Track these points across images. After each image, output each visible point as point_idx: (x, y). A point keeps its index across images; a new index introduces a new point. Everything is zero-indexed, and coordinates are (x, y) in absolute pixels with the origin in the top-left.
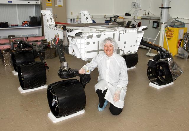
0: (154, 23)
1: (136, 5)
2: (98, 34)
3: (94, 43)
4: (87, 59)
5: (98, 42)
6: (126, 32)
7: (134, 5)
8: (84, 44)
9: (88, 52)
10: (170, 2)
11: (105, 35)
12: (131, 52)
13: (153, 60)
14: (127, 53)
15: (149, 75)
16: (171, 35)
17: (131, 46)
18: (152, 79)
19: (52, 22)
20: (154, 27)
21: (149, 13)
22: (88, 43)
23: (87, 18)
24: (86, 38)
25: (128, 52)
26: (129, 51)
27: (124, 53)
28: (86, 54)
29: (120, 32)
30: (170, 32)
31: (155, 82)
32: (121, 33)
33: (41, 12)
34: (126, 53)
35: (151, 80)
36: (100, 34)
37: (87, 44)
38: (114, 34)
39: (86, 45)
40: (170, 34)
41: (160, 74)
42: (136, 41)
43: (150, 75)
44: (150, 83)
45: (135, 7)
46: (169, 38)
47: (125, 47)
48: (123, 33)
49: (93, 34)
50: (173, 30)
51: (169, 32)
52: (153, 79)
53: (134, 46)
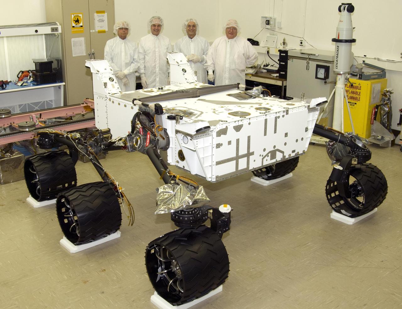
0: (319, 69)
1: (271, 22)
2: (237, 124)
3: (230, 143)
4: (217, 177)
5: (238, 141)
6: (287, 114)
7: (268, 22)
8: (211, 148)
9: (218, 163)
10: (354, 28)
11: (249, 124)
12: (296, 152)
13: (341, 168)
14: (290, 155)
15: (329, 196)
16: (354, 96)
17: (297, 141)
18: (334, 203)
19: (114, 87)
20: (319, 76)
21: (301, 43)
22: (219, 146)
23: (184, 71)
24: (214, 134)
25: (291, 153)
26: (294, 151)
27: (284, 157)
28: (215, 167)
29: (278, 115)
30: (354, 90)
31: (341, 211)
32: (279, 117)
33: (87, 65)
34: (287, 157)
35: (334, 206)
36: (240, 123)
37: (217, 147)
38: (266, 120)
39: (215, 149)
40: (353, 93)
41: (353, 194)
42: (307, 130)
43: (331, 196)
44: (331, 212)
45: (268, 26)
46: (352, 101)
47: (285, 144)
48: (283, 116)
49: (227, 125)
50: (359, 84)
51: (351, 90)
52: (338, 204)
53: (302, 139)
